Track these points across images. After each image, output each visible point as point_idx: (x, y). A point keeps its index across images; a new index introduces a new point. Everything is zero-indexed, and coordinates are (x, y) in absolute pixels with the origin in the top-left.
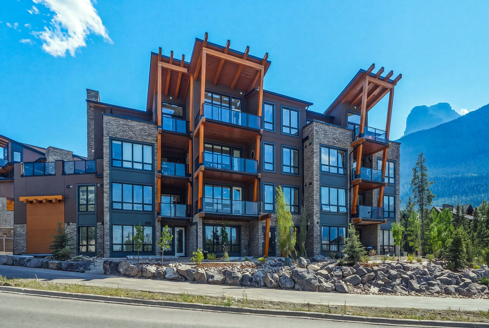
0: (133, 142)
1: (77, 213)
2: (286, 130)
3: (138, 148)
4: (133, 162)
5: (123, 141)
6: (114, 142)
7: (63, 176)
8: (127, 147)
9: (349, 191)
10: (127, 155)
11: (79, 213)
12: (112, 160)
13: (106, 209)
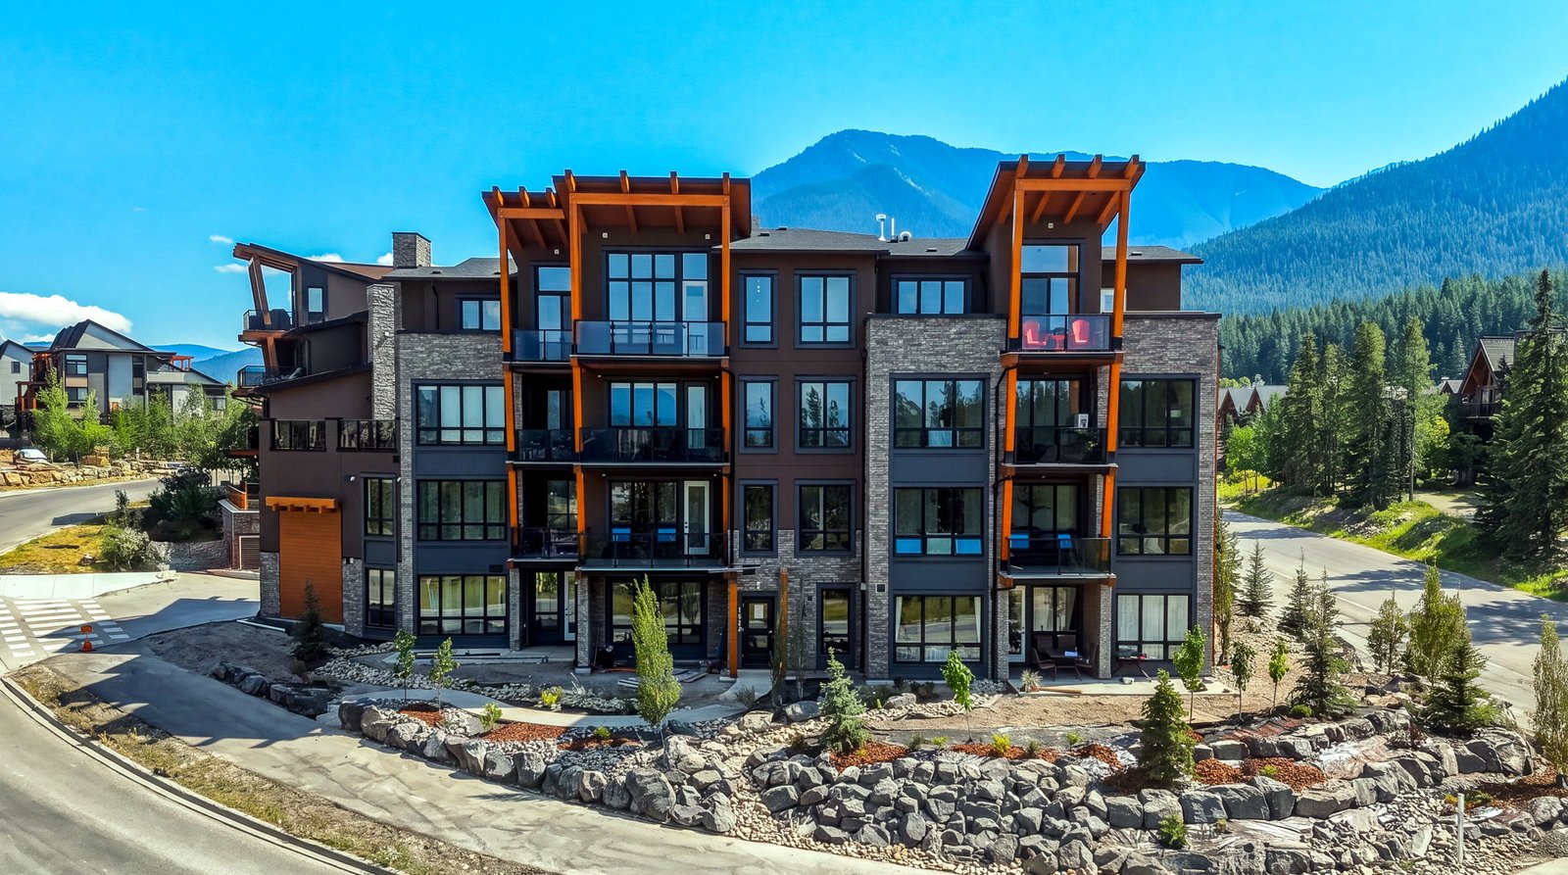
0: (461, 384)
1: (363, 538)
2: (810, 335)
3: (473, 394)
4: (462, 429)
5: (441, 384)
6: (421, 388)
7: (339, 453)
8: (450, 395)
9: (991, 490)
10: (450, 416)
11: (368, 538)
12: (418, 429)
13: (406, 541)
